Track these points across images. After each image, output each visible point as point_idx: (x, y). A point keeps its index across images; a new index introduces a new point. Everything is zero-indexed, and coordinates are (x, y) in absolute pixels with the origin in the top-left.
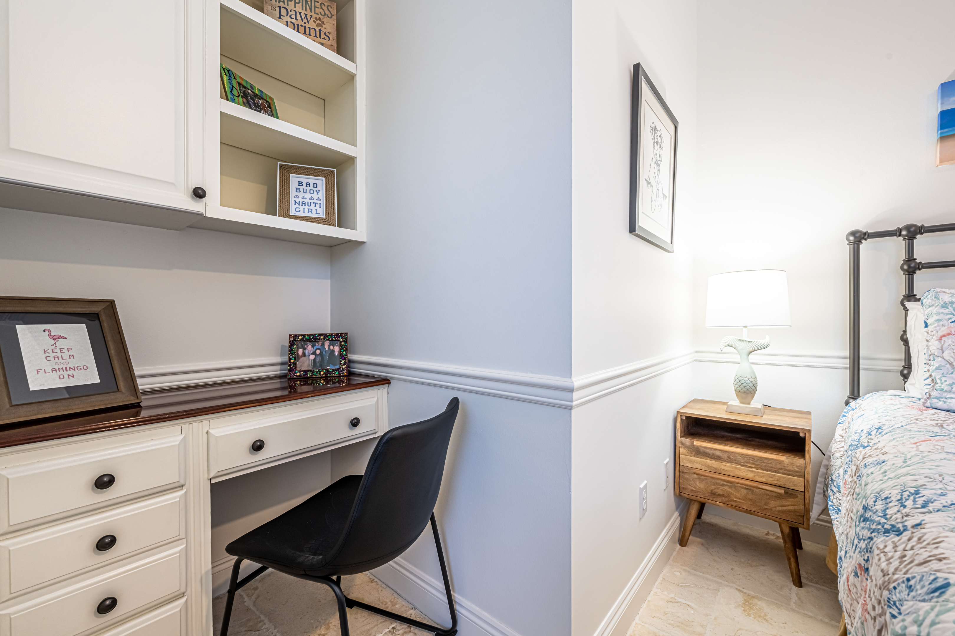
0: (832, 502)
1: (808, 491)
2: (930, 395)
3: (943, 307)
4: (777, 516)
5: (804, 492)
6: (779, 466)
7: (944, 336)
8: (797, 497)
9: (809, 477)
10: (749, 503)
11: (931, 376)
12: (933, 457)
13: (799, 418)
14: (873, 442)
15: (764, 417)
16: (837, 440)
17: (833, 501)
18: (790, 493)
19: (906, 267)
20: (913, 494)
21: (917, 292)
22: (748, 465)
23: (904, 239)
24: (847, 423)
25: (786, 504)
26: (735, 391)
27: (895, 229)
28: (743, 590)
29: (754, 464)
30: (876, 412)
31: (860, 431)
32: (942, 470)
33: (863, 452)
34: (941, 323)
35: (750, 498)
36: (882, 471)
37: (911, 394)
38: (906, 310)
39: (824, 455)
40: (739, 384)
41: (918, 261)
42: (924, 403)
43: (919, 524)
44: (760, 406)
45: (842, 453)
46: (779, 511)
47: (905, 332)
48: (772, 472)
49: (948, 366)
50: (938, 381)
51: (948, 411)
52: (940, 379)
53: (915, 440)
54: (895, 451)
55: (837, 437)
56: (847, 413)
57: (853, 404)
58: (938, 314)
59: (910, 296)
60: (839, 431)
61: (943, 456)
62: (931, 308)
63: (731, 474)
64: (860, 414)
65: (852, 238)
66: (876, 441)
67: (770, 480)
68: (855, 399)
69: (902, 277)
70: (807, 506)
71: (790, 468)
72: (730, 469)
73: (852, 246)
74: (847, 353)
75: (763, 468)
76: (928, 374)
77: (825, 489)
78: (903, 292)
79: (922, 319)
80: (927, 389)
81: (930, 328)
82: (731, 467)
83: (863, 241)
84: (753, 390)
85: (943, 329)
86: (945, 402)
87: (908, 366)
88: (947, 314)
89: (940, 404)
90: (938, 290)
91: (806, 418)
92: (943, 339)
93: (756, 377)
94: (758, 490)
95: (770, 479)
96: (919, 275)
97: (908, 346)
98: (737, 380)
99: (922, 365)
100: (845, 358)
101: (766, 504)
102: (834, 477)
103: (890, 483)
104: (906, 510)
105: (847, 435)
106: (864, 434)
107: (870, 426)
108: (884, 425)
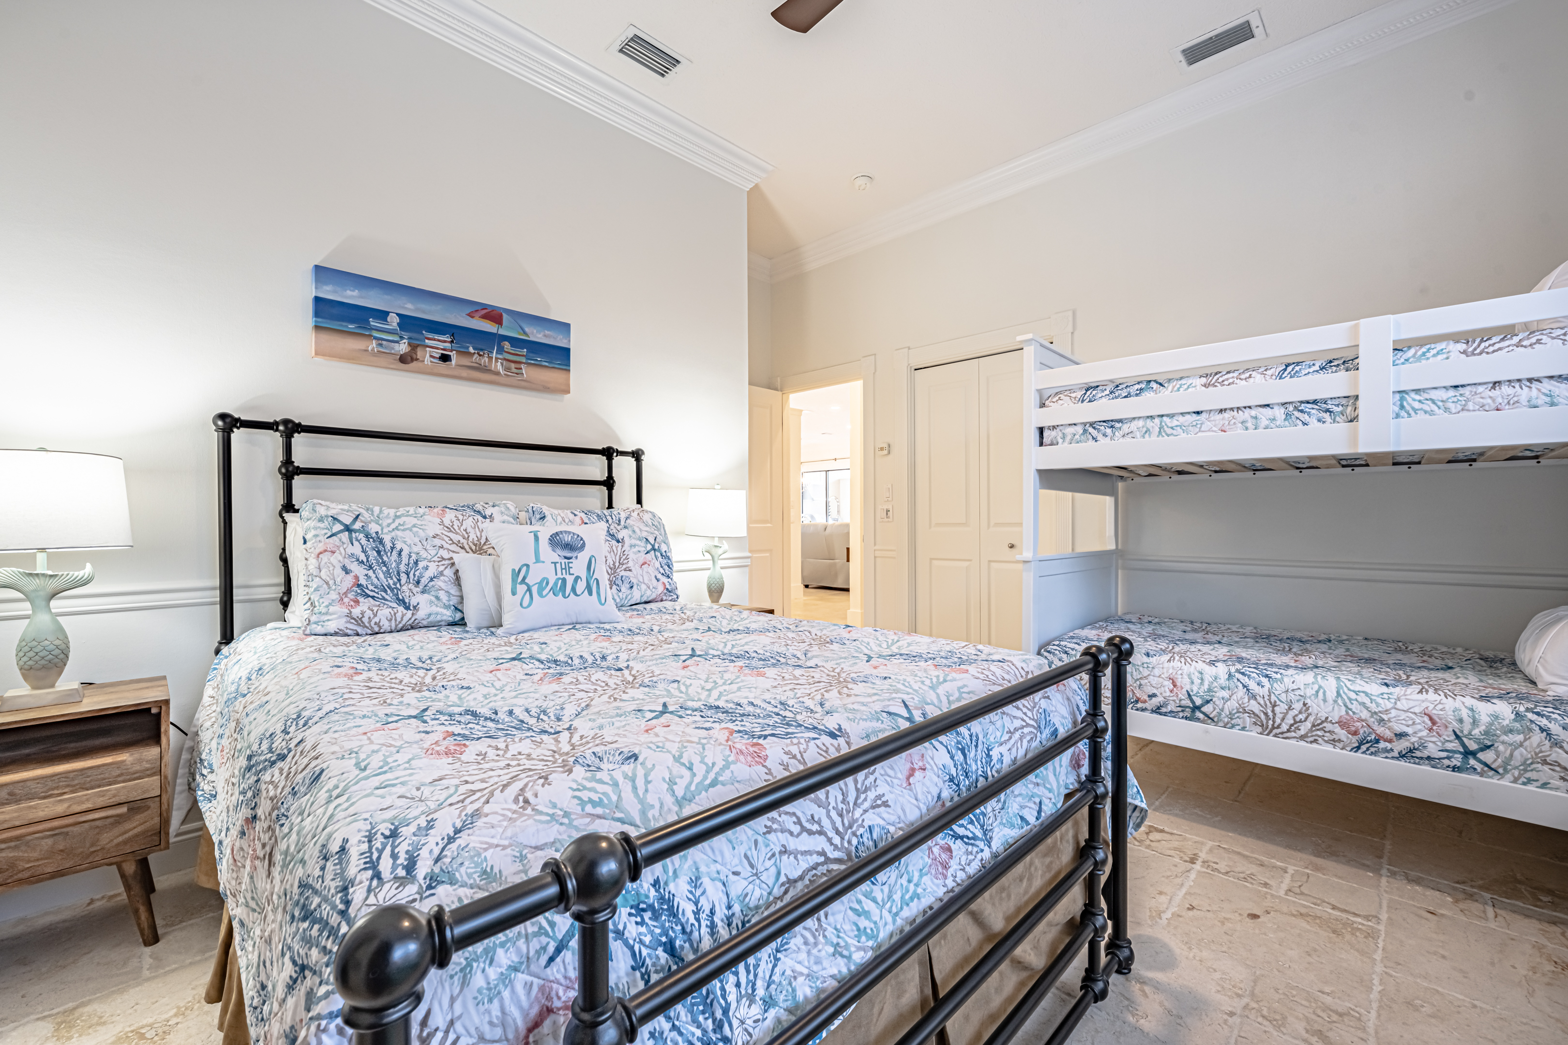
0: (203, 790)
1: (167, 792)
2: (309, 621)
3: (319, 521)
4: (114, 854)
5: (160, 796)
6: (118, 772)
7: (321, 553)
8: (149, 808)
9: (168, 771)
10: (60, 857)
11: (310, 599)
12: (312, 680)
13: (147, 688)
14: (254, 687)
15: (85, 701)
16: (206, 705)
17: (204, 787)
18: (136, 807)
19: (283, 470)
20: (294, 719)
21: (295, 501)
22: (56, 792)
23: (281, 436)
24: (219, 678)
25: (131, 826)
26: (21, 669)
27: (272, 421)
28: (51, 1012)
29: (68, 786)
30: (255, 653)
31: (237, 680)
32: (319, 689)
33: (243, 702)
34: (318, 539)
35: (61, 847)
36: (266, 711)
37: (291, 624)
38: (285, 523)
39: (186, 734)
40: (31, 654)
41: (296, 464)
42: (304, 631)
43: (302, 740)
44: (75, 685)
45: (214, 719)
46: (118, 845)
47: (284, 550)
48: (104, 786)
49: (325, 586)
50: (317, 604)
51: (326, 635)
52: (318, 601)
53: (297, 670)
54: (278, 687)
55: (206, 700)
56: (219, 664)
57: (225, 650)
58: (315, 528)
59: (289, 507)
60: (209, 691)
61: (322, 676)
62: (309, 522)
63: (17, 823)
64: (235, 661)
65: (220, 423)
66: (257, 684)
67: (100, 802)
68: (227, 643)
69: (280, 482)
70: (165, 814)
71: (137, 768)
72: (15, 815)
73: (221, 433)
74: (216, 582)
75: (88, 785)
76: (307, 598)
77: (191, 780)
78: (281, 501)
79: (301, 534)
80: (306, 614)
81: (309, 544)
82: (15, 811)
83: (235, 430)
84: (62, 660)
85: (321, 545)
86: (322, 626)
87: (288, 591)
88: (324, 529)
89: (319, 629)
90: (315, 501)
91: (159, 686)
92: (321, 556)
93: (67, 637)
94: (76, 829)
95: (102, 799)
96: (298, 481)
97: (288, 567)
98: (27, 649)
99: (301, 587)
100: (214, 589)
101: (92, 845)
102: (203, 757)
103: (275, 719)
104: (290, 735)
105: (220, 692)
106: (243, 683)
107: (248, 671)
108: (264, 665)
